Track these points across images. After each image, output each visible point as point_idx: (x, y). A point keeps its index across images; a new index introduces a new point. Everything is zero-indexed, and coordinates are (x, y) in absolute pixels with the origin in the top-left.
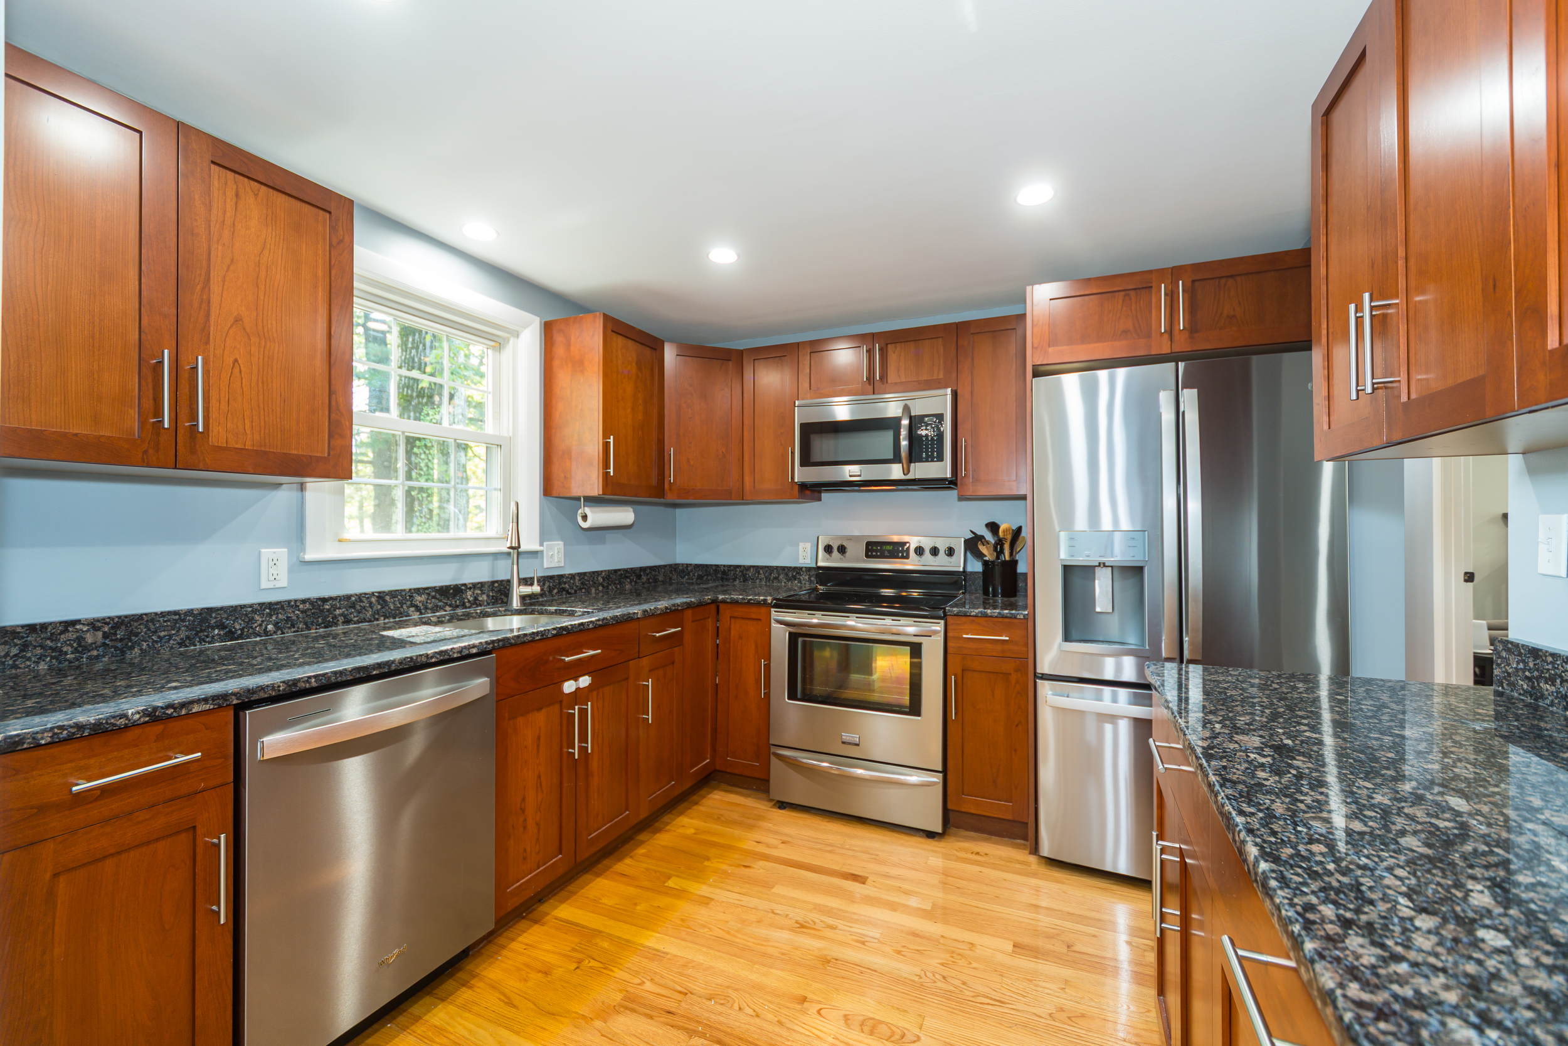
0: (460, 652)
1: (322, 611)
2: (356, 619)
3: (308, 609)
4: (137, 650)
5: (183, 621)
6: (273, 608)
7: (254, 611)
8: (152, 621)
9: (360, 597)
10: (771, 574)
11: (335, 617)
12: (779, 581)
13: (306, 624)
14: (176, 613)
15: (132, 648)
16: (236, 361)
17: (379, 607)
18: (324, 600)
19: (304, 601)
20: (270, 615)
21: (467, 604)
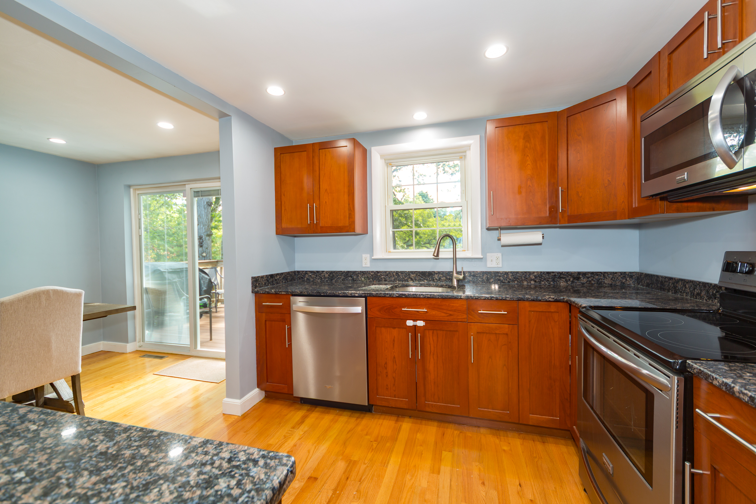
0: (351, 294)
1: (377, 276)
2: (388, 280)
3: (373, 275)
4: (334, 280)
5: (343, 274)
6: (363, 273)
7: (359, 273)
8: (337, 273)
9: (390, 272)
10: (694, 289)
11: (381, 278)
12: (701, 298)
13: (373, 279)
14: (341, 271)
15: (333, 279)
16: (326, 202)
17: (397, 277)
18: (378, 272)
19: (372, 272)
20: (363, 275)
21: (435, 281)
